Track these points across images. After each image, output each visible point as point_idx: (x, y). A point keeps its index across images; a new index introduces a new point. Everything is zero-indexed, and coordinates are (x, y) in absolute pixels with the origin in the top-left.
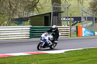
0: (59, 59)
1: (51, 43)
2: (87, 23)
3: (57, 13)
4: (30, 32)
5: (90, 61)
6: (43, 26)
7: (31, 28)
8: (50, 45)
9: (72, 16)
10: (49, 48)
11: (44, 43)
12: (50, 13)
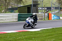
0: (36, 35)
1: (32, 24)
2: (55, 11)
3: (36, 5)
4: (18, 17)
5: (56, 36)
6: (26, 13)
7: (18, 14)
8: (31, 25)
9: (45, 6)
10: (31, 27)
11: (28, 24)
12: (31, 5)
